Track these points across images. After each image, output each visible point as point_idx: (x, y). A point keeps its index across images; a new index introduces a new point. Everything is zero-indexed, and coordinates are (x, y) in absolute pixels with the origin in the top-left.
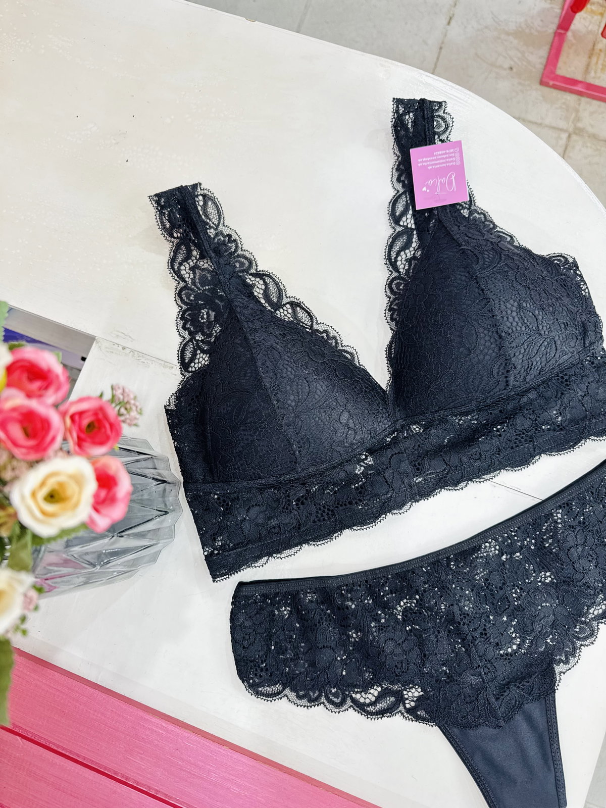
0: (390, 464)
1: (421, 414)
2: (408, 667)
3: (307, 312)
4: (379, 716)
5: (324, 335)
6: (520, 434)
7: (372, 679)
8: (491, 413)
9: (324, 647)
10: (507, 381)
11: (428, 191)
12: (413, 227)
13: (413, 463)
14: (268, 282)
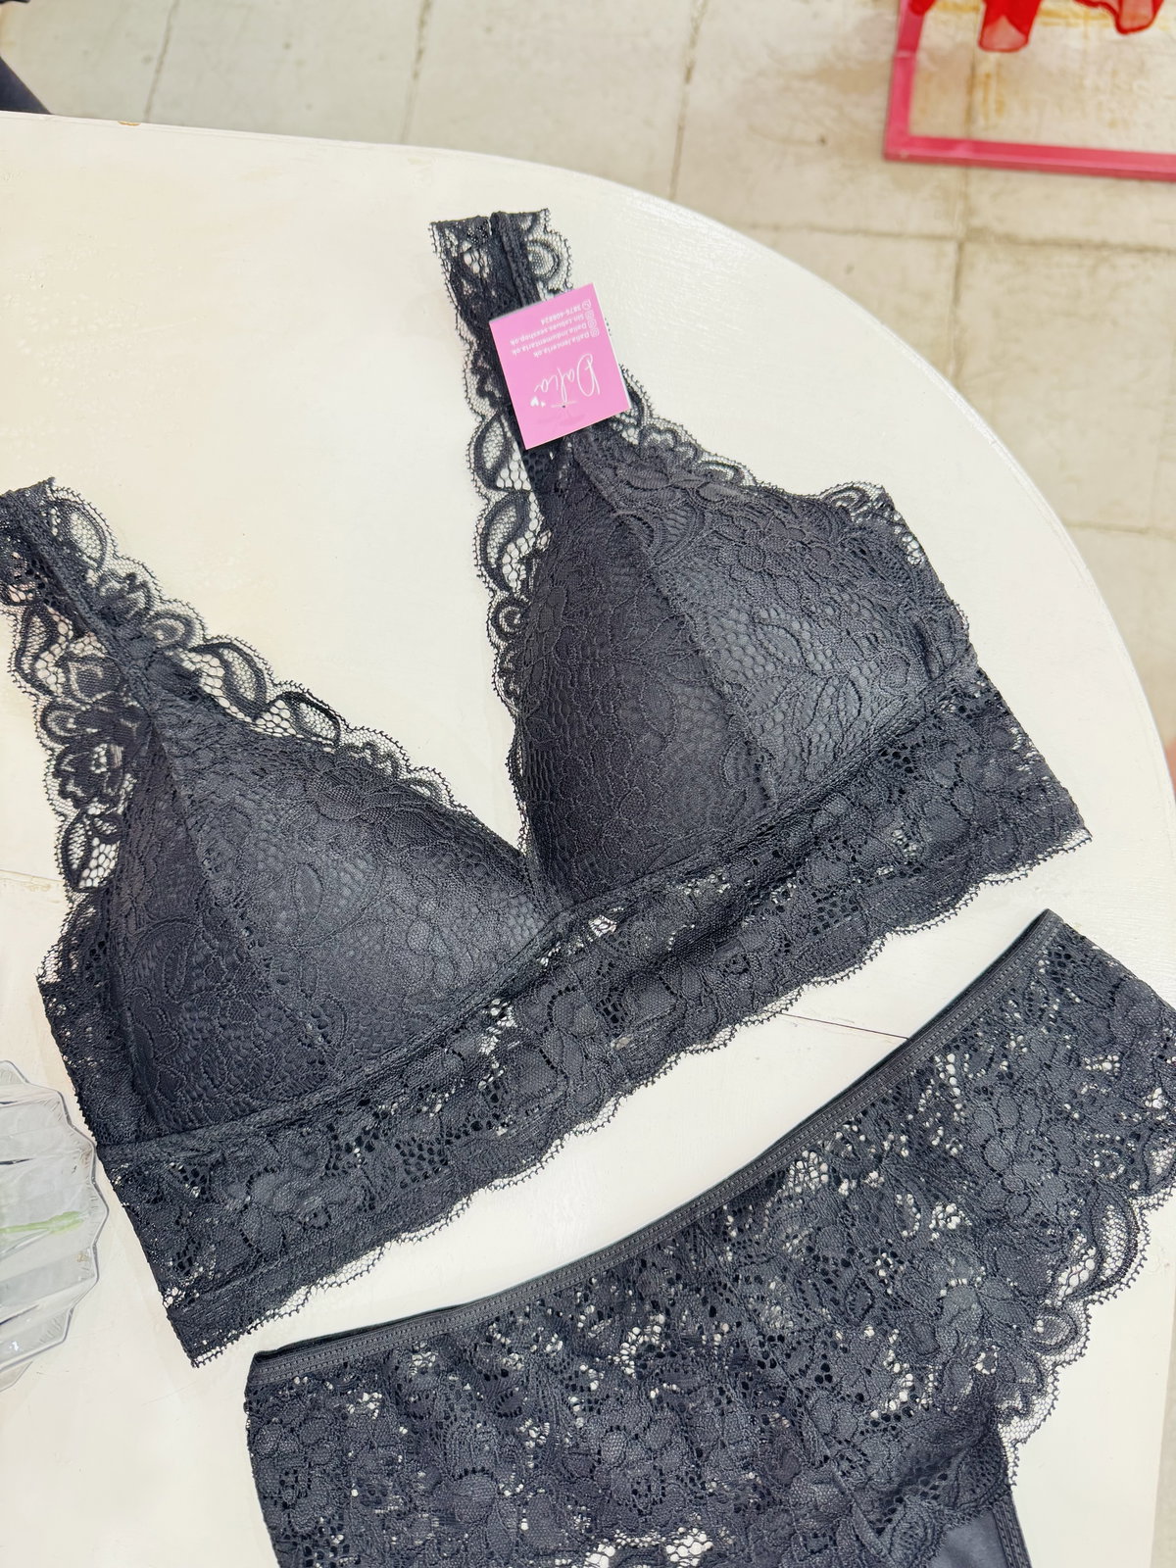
0: (551, 1020)
1: (604, 892)
2: (663, 1488)
3: (322, 710)
5: (366, 754)
6: (826, 898)
7: (589, 1530)
8: (756, 863)
9: (466, 1472)
12: (527, 486)
13: (602, 1008)
14: (231, 660)
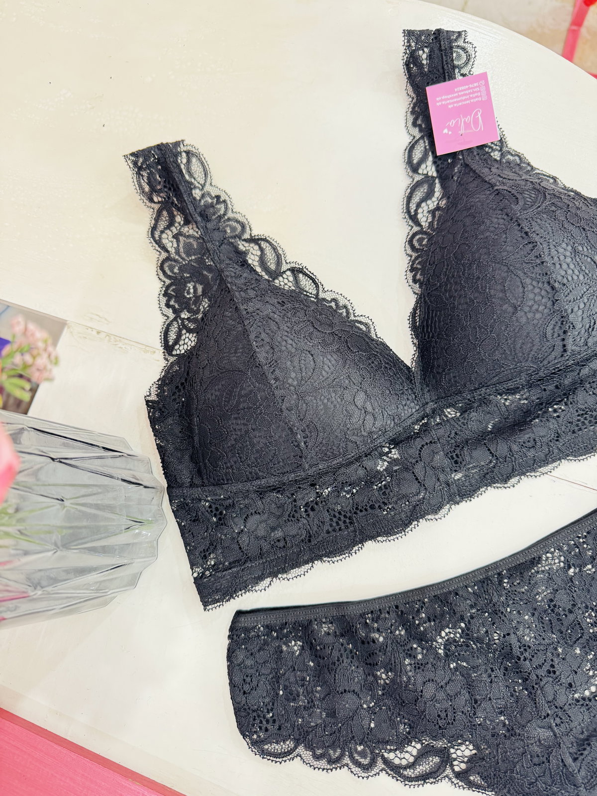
0: (420, 457)
1: (456, 394)
2: (455, 717)
3: (311, 278)
4: (420, 782)
5: (333, 304)
6: (582, 414)
7: (409, 733)
8: (545, 390)
9: (345, 691)
10: (564, 346)
11: (450, 133)
12: (435, 174)
13: (449, 455)
14: (264, 247)
